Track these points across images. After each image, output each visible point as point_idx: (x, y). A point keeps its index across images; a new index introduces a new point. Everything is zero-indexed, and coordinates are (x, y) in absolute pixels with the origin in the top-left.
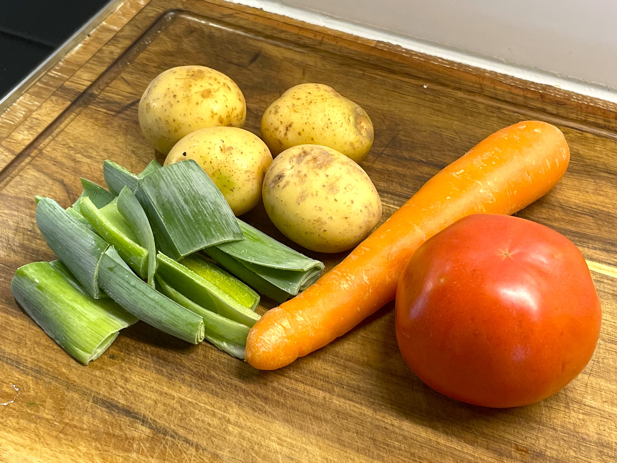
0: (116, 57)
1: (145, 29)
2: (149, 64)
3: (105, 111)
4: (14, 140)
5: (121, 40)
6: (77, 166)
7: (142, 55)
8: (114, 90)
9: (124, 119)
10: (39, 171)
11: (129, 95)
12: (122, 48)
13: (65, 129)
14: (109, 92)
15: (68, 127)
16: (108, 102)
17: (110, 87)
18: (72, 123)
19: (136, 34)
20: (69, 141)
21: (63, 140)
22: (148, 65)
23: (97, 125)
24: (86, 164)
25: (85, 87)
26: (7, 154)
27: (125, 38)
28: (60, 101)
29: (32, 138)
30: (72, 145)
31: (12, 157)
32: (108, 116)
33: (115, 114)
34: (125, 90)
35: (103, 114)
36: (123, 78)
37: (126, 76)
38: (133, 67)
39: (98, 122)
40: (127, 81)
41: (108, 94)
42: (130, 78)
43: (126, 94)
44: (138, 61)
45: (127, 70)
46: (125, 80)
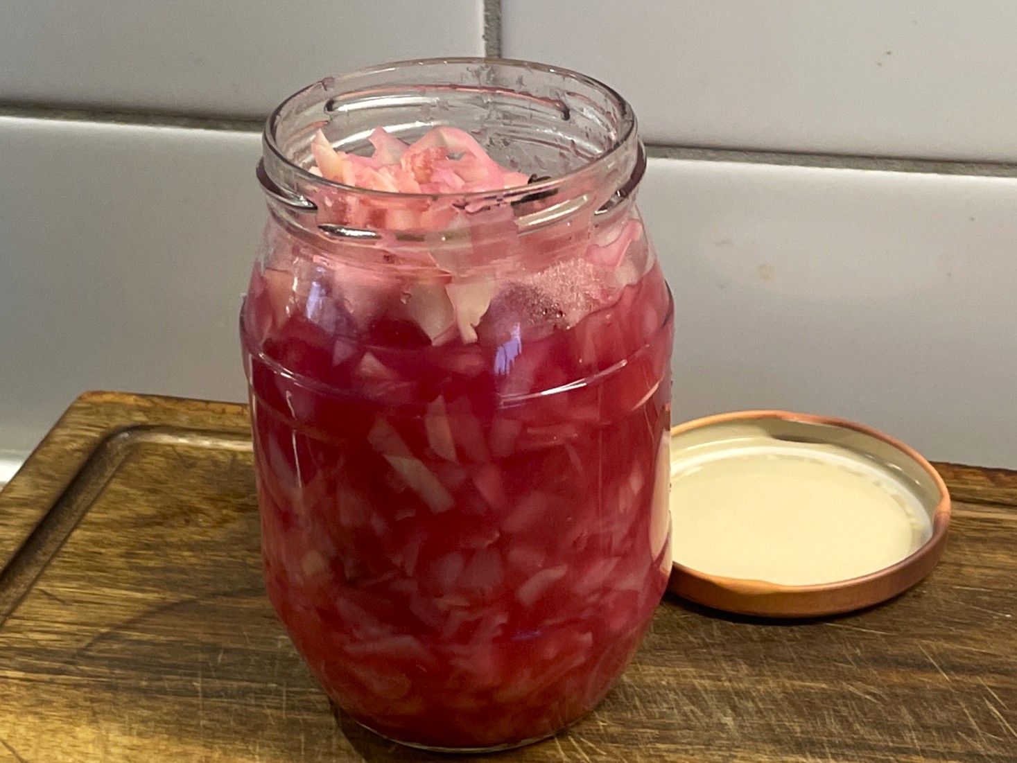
0: (12, 549)
1: (67, 479)
2: (103, 551)
3: (20, 674)
5: (13, 510)
7: (77, 534)
8: (31, 623)
9: (77, 686)
11: (74, 628)
12: (20, 527)
16: (24, 652)
17: (17, 619)
19: (49, 491)
22: (101, 553)
23: (11, 712)
27: (24, 503)
32: (33, 687)
33: (51, 679)
34: (60, 620)
35: (17, 685)
36: (45, 593)
37: (53, 586)
38: (62, 564)
39: (12, 703)
40: (59, 597)
41: (18, 636)
42: (61, 589)
43: (66, 628)
44: (72, 550)
45: (48, 572)
46: (51, 597)
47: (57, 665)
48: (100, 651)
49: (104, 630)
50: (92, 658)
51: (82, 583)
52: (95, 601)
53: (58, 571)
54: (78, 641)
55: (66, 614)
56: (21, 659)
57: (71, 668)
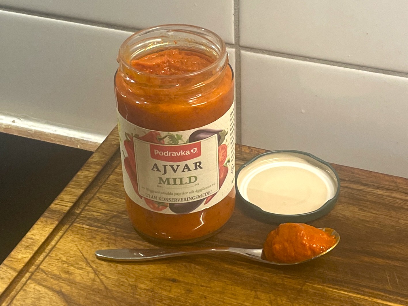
0: (90, 180)
2: (119, 184)
3: (88, 227)
4: (15, 259)
5: (92, 166)
6: (71, 277)
7: (111, 176)
8: (93, 209)
9: (105, 233)
10: (40, 284)
11: (106, 212)
12: (94, 172)
13: (57, 246)
14: (88, 210)
15: (59, 244)
16: (89, 219)
17: (89, 206)
18: (62, 239)
20: (61, 256)
21: (56, 255)
22: (117, 185)
23: (83, 240)
24: (78, 275)
25: (68, 208)
26: (10, 271)
28: (49, 221)
29: (29, 256)
30: (64, 259)
31: (15, 274)
32: (91, 232)
33: (97, 230)
34: (102, 208)
35: (86, 231)
36: (98, 198)
37: (101, 196)
38: (105, 188)
39: (84, 237)
40: (103, 200)
41: (89, 213)
42: (104, 197)
43: (103, 211)
44: (109, 182)
45: (101, 190)
46: (101, 200)
47: (99, 225)
48: (113, 221)
49: (115, 214)
50: (110, 223)
51: (111, 195)
52: (114, 202)
53: (103, 190)
54: (107, 217)
55: (104, 206)
56: (89, 221)
57: (104, 226)
